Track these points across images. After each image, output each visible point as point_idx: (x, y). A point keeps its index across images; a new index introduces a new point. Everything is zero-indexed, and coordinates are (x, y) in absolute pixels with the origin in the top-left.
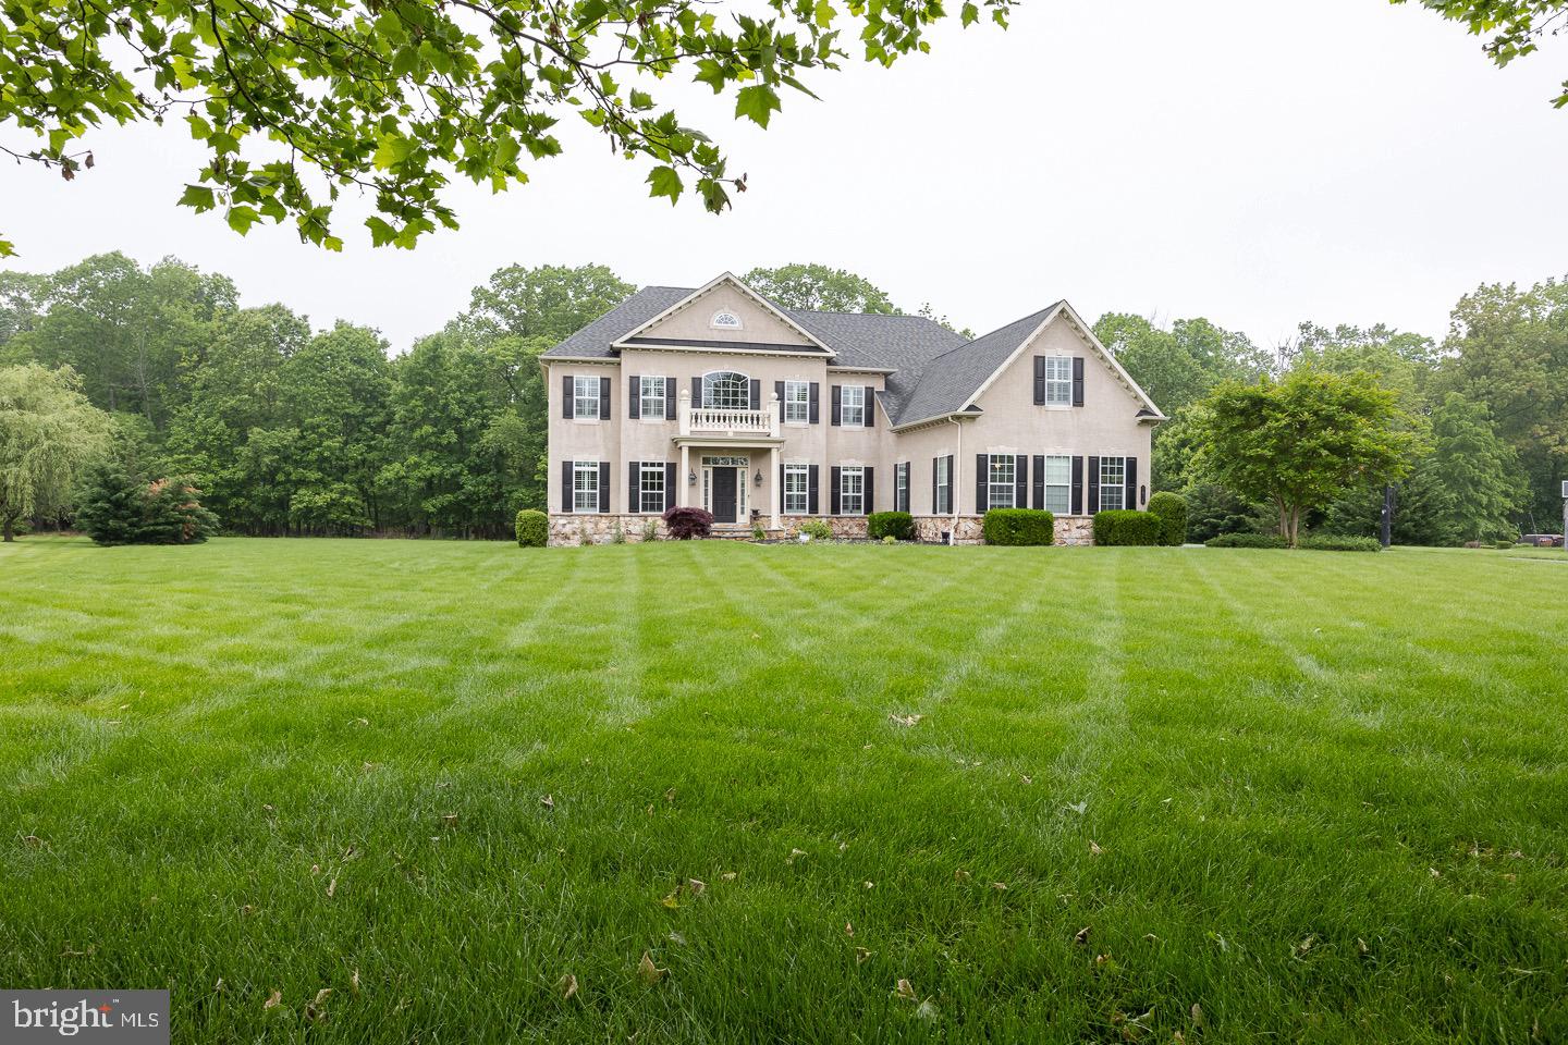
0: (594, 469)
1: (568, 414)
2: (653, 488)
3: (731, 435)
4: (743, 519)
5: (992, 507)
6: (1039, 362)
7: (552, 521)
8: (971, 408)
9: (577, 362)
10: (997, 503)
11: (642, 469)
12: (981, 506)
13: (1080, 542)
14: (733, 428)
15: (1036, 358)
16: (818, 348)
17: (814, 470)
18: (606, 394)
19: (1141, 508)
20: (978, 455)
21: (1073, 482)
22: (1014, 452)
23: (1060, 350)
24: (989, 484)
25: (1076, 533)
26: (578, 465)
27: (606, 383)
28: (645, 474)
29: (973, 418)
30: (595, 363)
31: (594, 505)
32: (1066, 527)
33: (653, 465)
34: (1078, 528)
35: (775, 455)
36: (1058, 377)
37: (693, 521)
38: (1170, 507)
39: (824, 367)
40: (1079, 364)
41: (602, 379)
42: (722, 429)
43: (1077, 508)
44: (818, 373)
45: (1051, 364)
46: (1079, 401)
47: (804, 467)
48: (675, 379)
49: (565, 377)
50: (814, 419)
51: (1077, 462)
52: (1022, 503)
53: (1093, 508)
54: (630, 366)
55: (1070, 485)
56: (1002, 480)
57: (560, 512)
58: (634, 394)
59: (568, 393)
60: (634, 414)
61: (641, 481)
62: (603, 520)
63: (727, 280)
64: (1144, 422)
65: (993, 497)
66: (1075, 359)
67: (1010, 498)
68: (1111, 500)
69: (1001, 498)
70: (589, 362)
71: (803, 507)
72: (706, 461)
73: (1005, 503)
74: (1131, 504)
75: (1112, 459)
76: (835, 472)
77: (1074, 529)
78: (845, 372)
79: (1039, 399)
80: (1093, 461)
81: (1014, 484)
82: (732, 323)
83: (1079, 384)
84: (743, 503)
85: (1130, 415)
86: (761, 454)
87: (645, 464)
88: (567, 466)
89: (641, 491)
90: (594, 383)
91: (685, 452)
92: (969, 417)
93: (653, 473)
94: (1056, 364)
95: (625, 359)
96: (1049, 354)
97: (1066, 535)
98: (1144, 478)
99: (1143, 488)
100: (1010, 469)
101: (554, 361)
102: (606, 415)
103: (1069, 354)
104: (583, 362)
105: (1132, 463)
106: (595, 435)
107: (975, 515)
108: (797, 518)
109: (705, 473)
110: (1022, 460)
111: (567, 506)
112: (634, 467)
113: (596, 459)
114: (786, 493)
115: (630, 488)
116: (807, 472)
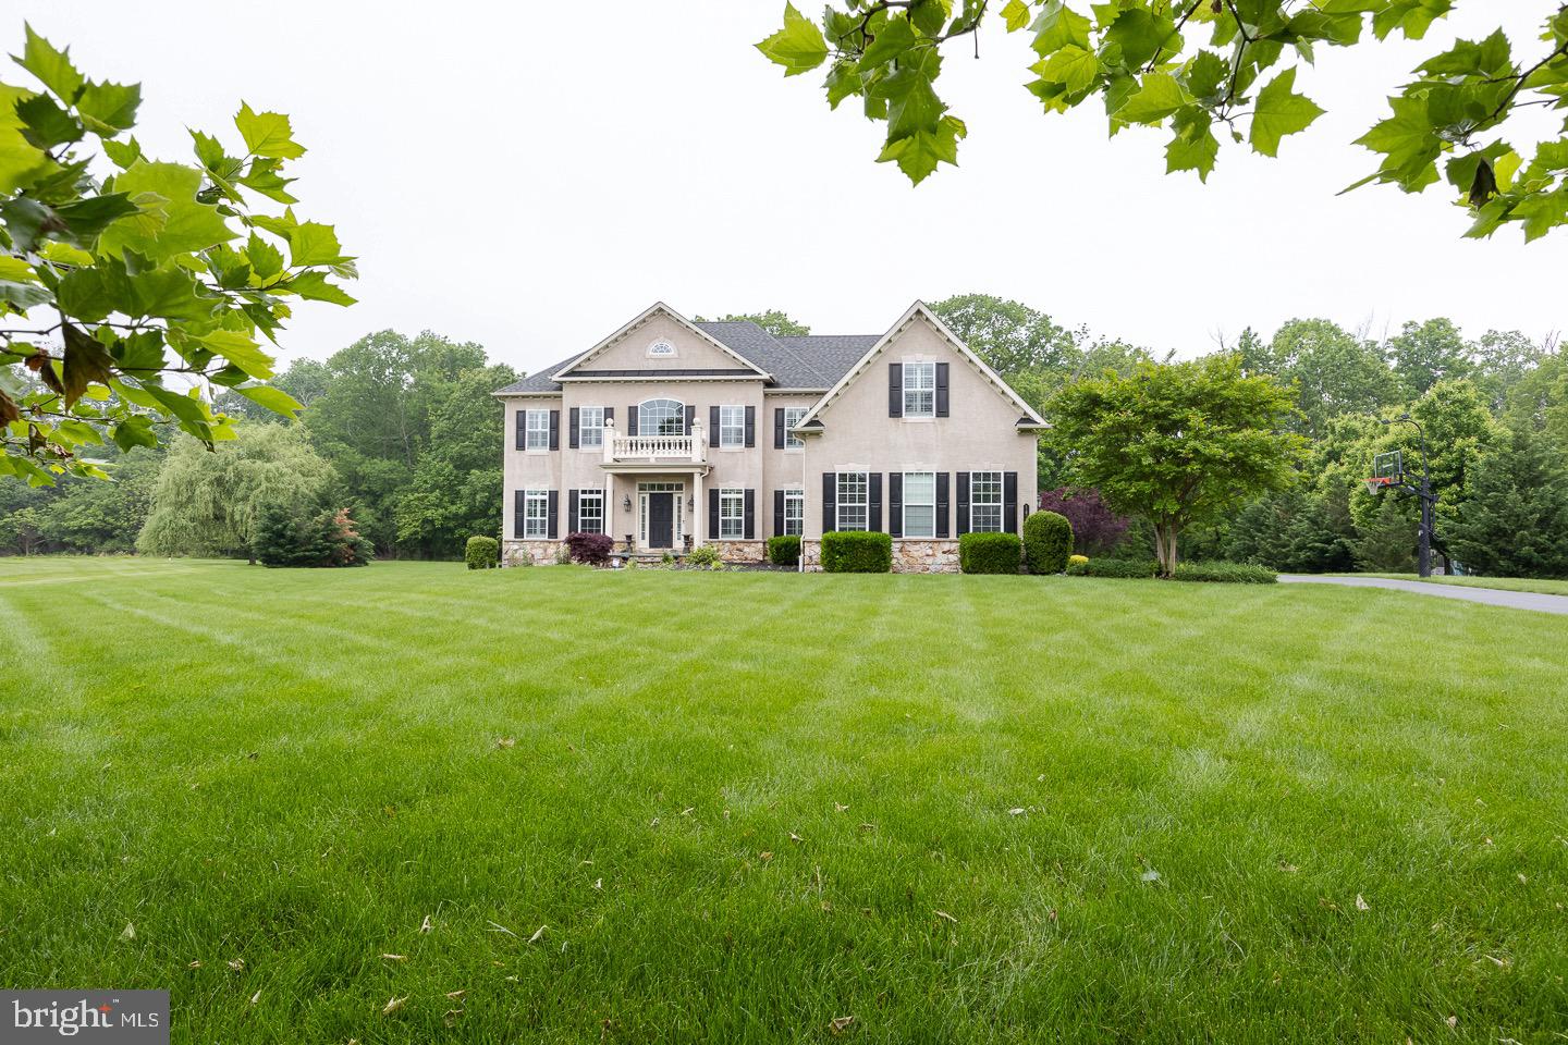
0: (544, 497)
1: (520, 446)
2: (591, 514)
3: (652, 461)
4: (678, 544)
5: (841, 529)
6: (895, 371)
7: (505, 547)
8: (813, 423)
9: (528, 397)
10: (848, 525)
11: (581, 496)
12: (828, 524)
13: (946, 569)
14: (655, 455)
15: (891, 365)
16: (753, 372)
17: (750, 494)
18: (555, 426)
19: (1021, 533)
20: (824, 474)
21: (937, 501)
22: (864, 468)
23: (919, 356)
24: (838, 505)
25: (942, 559)
26: (530, 493)
27: (555, 416)
28: (584, 501)
29: (817, 434)
30: (545, 397)
31: (543, 532)
32: (930, 552)
33: (591, 492)
34: (944, 553)
35: (698, 480)
36: (918, 383)
37: (586, 546)
38: (1039, 528)
39: (760, 390)
40: (943, 369)
41: (551, 412)
42: (645, 455)
43: (943, 530)
44: (755, 396)
45: (910, 371)
46: (943, 412)
47: (739, 492)
48: (613, 409)
49: (518, 412)
50: (750, 443)
51: (942, 480)
52: (876, 525)
53: (963, 527)
54: (570, 398)
55: (934, 505)
56: (852, 499)
57: (513, 539)
58: (574, 425)
59: (521, 426)
60: (574, 444)
61: (580, 508)
62: (552, 546)
63: (661, 310)
64: (1023, 432)
65: (842, 520)
66: (938, 364)
67: (862, 520)
68: (987, 521)
69: (852, 520)
70: (539, 397)
71: (739, 532)
72: (642, 488)
73: (857, 525)
74: (1011, 526)
75: (987, 476)
76: (779, 495)
77: (939, 554)
78: (788, 394)
79: (895, 411)
80: (963, 478)
81: (867, 505)
82: (668, 351)
83: (943, 393)
84: (679, 526)
85: (1010, 424)
86: (689, 478)
87: (584, 492)
88: (519, 495)
89: (580, 518)
90: (544, 417)
91: (610, 479)
92: (812, 434)
93: (591, 500)
94: (919, 372)
95: (567, 393)
96: (906, 360)
97: (929, 561)
98: (1028, 495)
99: (1026, 508)
100: (862, 488)
101: (507, 397)
102: (555, 445)
103: (931, 361)
104: (534, 397)
105: (1012, 480)
106: (544, 465)
107: (821, 538)
108: (733, 543)
109: (641, 501)
110: (876, 479)
111: (519, 532)
112: (573, 495)
113: (547, 488)
114: (721, 518)
115: (570, 515)
116: (742, 496)
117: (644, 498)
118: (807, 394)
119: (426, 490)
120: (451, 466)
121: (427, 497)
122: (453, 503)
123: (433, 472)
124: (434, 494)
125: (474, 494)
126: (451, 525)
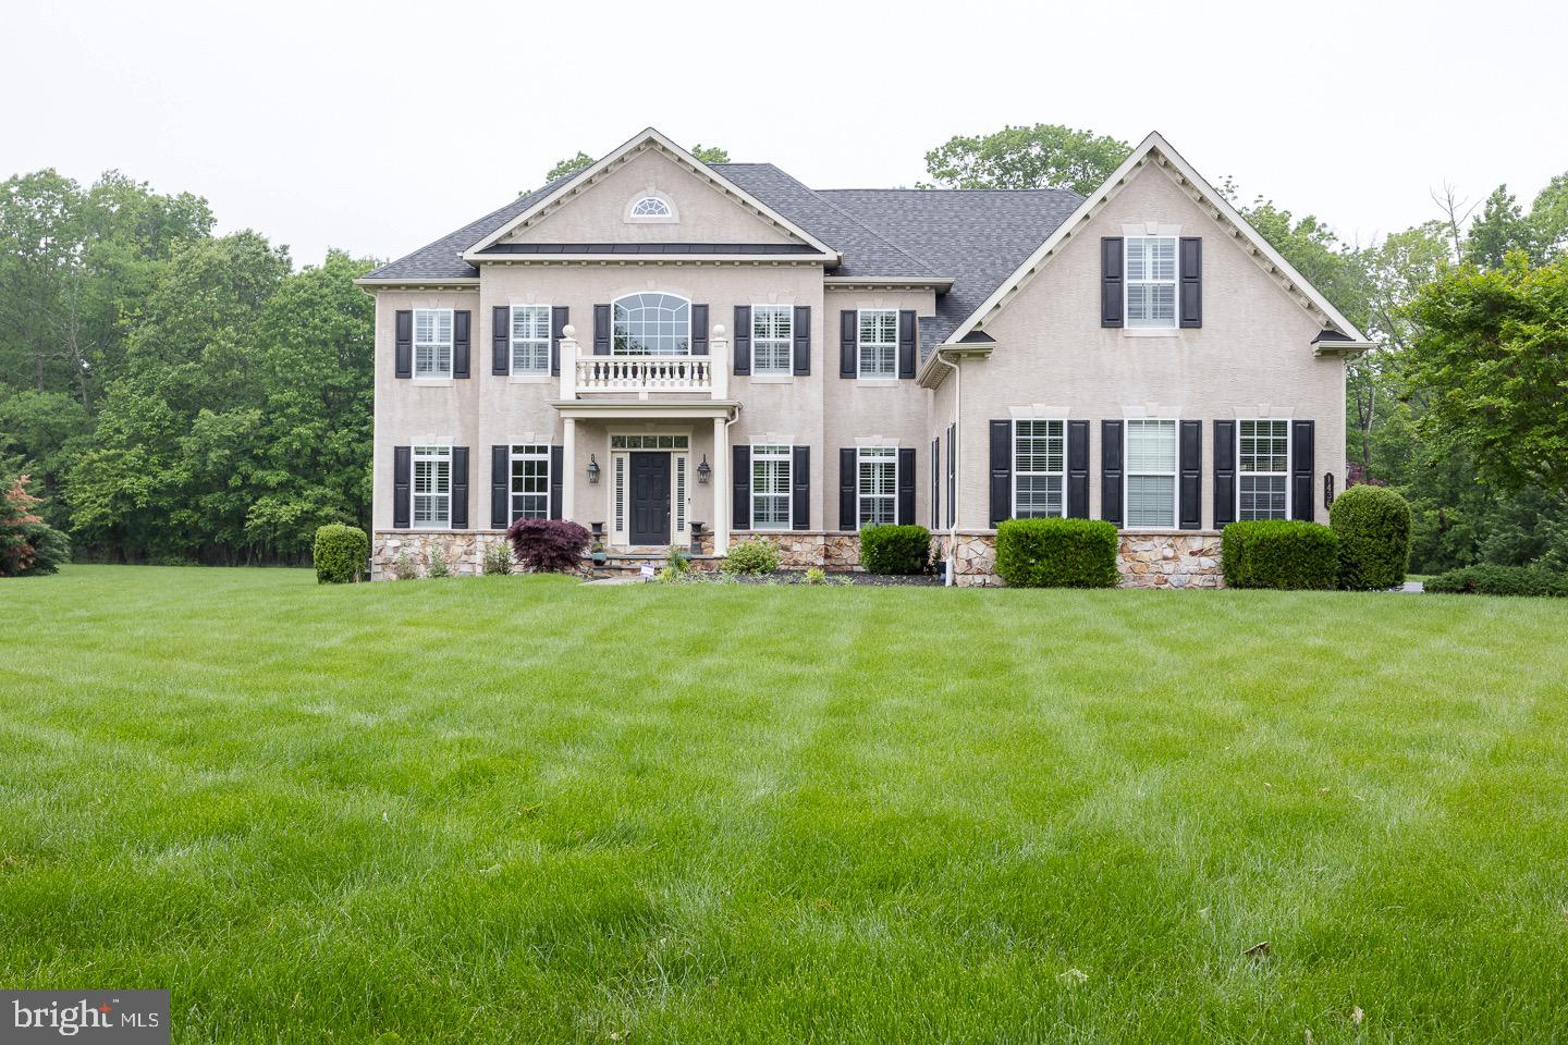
0: (444, 458)
1: (403, 371)
2: (529, 488)
3: (643, 398)
4: (681, 538)
5: (1020, 515)
6: (1112, 250)
7: (376, 543)
8: (973, 336)
9: (416, 287)
10: (1031, 508)
11: (513, 457)
12: (999, 511)
13: (1197, 580)
14: (649, 387)
15: (1106, 241)
16: (808, 248)
17: (802, 455)
18: (463, 337)
19: (1322, 517)
20: (992, 422)
21: (1182, 467)
22: (1063, 414)
23: (1152, 226)
24: (1015, 474)
25: (1189, 563)
26: (420, 451)
27: (463, 321)
28: (518, 466)
29: (981, 355)
30: (446, 287)
31: (443, 517)
32: (1169, 553)
33: (530, 450)
34: (1192, 554)
35: (720, 430)
36: (1149, 273)
37: (546, 541)
38: (1364, 513)
39: (818, 279)
40: (1191, 249)
41: (457, 313)
42: (629, 388)
43: (1191, 516)
44: (809, 288)
45: (1137, 251)
46: (1191, 318)
47: (784, 451)
48: (566, 309)
49: (399, 313)
50: (803, 368)
51: (1190, 433)
52: (1079, 507)
53: (1224, 514)
54: (494, 290)
55: (1177, 474)
56: (1039, 465)
57: (392, 529)
58: (500, 336)
59: (403, 337)
60: (500, 368)
61: (510, 476)
62: (459, 541)
63: (651, 141)
64: (1325, 354)
65: (1022, 499)
66: (1183, 240)
67: (1056, 499)
68: (1263, 502)
69: (1039, 499)
70: (435, 287)
71: (784, 518)
72: (618, 442)
73: (1047, 508)
74: (1304, 510)
75: (1263, 426)
76: (847, 457)
77: (1185, 557)
78: (864, 287)
79: (1112, 317)
80: (1224, 430)
81: (1064, 474)
82: (661, 212)
83: (1192, 288)
84: (681, 513)
85: (1300, 339)
86: (704, 428)
87: (517, 449)
88: (401, 454)
89: (511, 494)
90: (444, 321)
91: (569, 428)
92: (972, 354)
93: (530, 464)
94: (1149, 252)
95: (486, 280)
96: (1131, 233)
97: (1168, 567)
98: (1331, 457)
99: (1329, 479)
100: (1056, 446)
101: (380, 286)
102: (463, 370)
103: (1172, 233)
104: (427, 287)
105: (1305, 433)
106: (445, 403)
107: (987, 530)
108: (772, 536)
109: (615, 463)
110: (1080, 430)
111: (401, 518)
112: (499, 454)
113: (449, 442)
114: (753, 494)
115: (493, 488)
116: (789, 458)
117: (620, 461)
118: (895, 287)
119: (119, 445)
120: (164, 403)
121: (121, 455)
122: (166, 466)
123: (133, 413)
124: (133, 451)
125: (204, 450)
126: (164, 503)
